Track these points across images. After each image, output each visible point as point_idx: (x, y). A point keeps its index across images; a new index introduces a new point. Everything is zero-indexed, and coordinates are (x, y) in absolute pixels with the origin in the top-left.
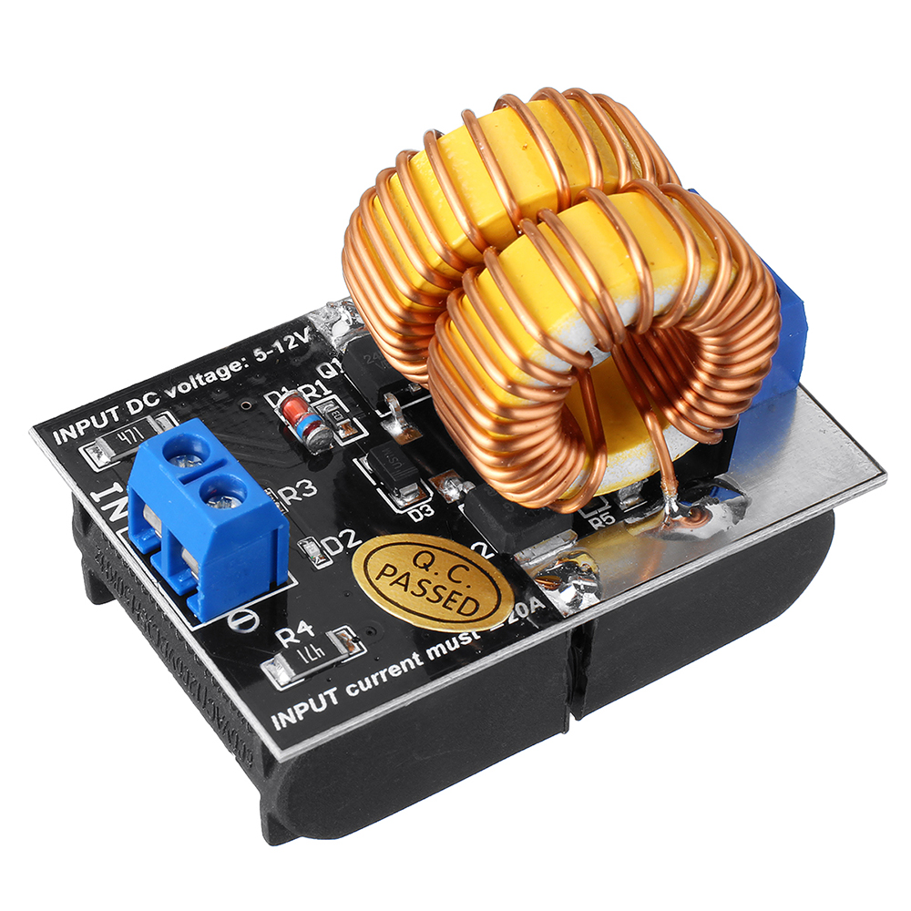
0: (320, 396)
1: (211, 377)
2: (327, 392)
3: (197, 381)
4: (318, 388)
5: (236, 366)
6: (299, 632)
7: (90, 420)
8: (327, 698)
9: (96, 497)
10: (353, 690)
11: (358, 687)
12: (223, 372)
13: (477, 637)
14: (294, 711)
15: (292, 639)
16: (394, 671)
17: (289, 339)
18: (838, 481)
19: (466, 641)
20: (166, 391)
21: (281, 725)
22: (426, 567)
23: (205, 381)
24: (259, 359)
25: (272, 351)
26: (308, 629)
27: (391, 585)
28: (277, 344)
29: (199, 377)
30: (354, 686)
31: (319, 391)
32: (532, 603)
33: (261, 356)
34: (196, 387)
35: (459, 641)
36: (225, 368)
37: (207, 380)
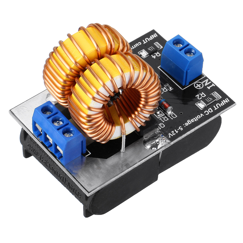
0: (162, 118)
1: (192, 121)
2: (160, 119)
3: (196, 119)
4: (163, 120)
5: (187, 124)
6: (155, 56)
7: (221, 105)
8: (145, 41)
9: (213, 85)
12: (190, 122)
15: (156, 54)
17: (174, 134)
18: (22, 106)
20: (203, 115)
23: (194, 119)
24: (181, 127)
25: (178, 130)
26: (153, 57)
28: (177, 132)
29: (196, 120)
30: (139, 44)
31: (163, 119)
33: (181, 128)
34: (196, 117)
36: (189, 124)
37: (193, 120)
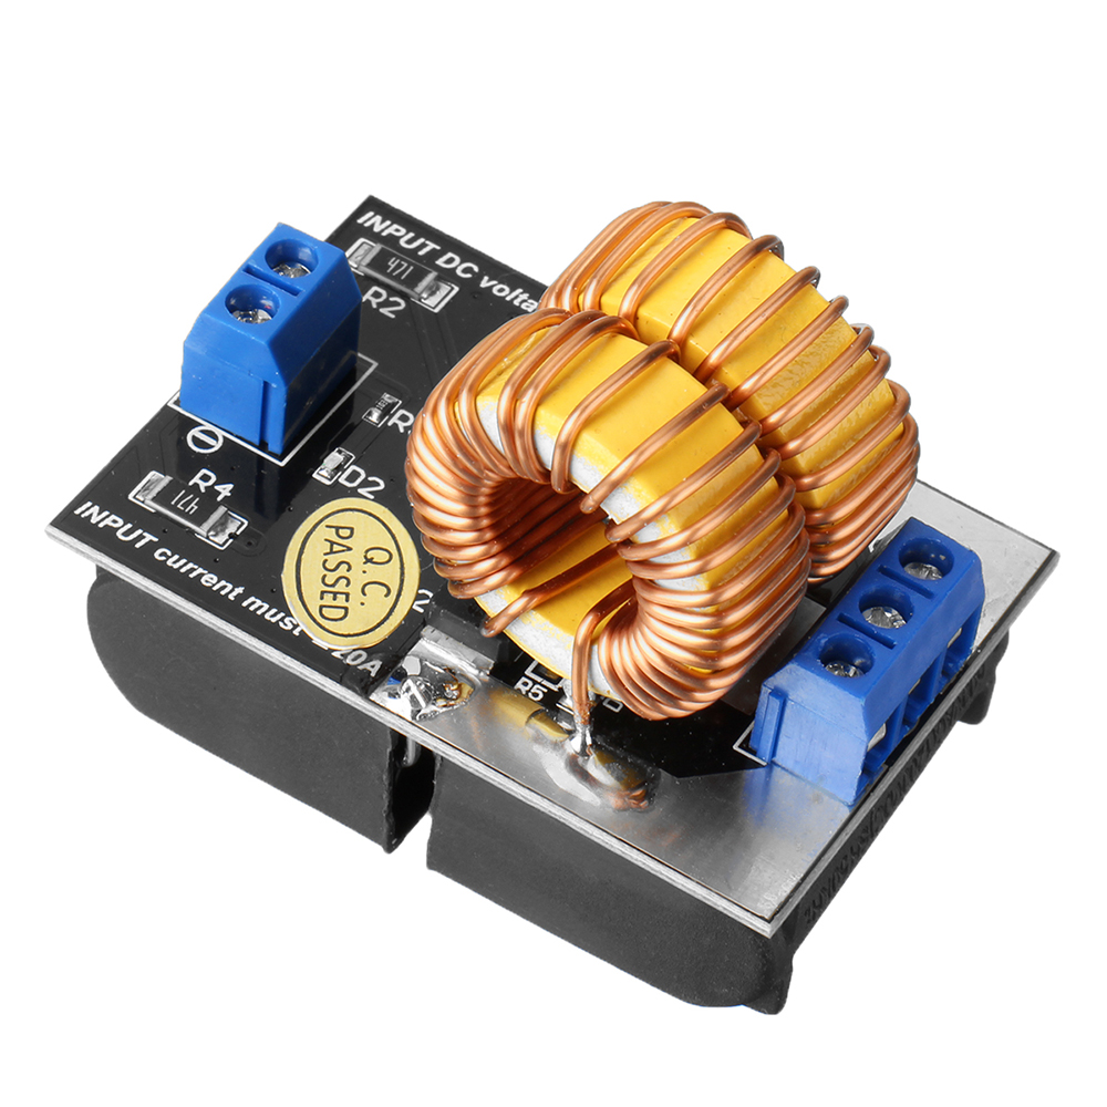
6: (216, 487)
8: (140, 537)
10: (163, 554)
11: (168, 558)
13: (296, 632)
14: (108, 516)
15: (204, 485)
16: (209, 579)
19: (285, 625)
21: (83, 512)
22: (369, 561)
26: (226, 494)
27: (326, 540)
30: (169, 553)
32: (372, 663)
35: (282, 620)
